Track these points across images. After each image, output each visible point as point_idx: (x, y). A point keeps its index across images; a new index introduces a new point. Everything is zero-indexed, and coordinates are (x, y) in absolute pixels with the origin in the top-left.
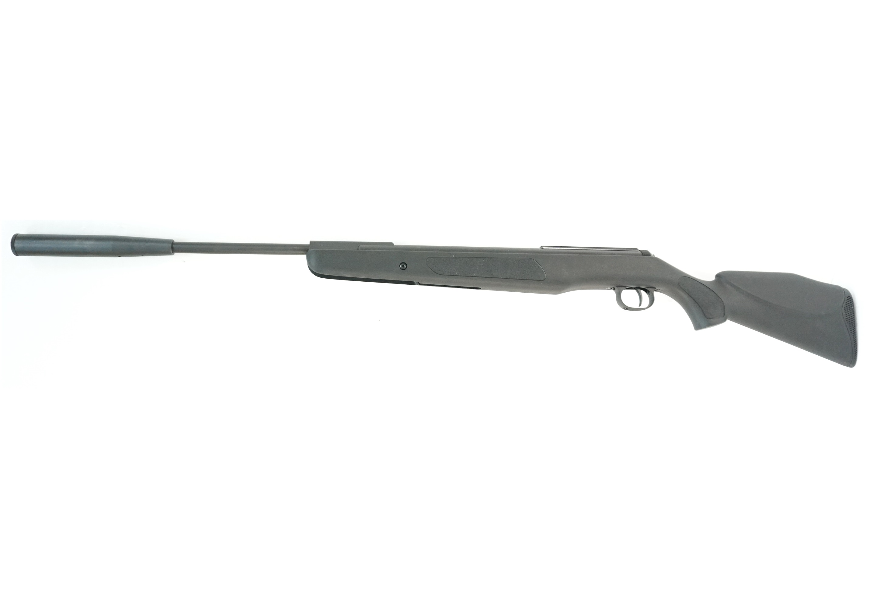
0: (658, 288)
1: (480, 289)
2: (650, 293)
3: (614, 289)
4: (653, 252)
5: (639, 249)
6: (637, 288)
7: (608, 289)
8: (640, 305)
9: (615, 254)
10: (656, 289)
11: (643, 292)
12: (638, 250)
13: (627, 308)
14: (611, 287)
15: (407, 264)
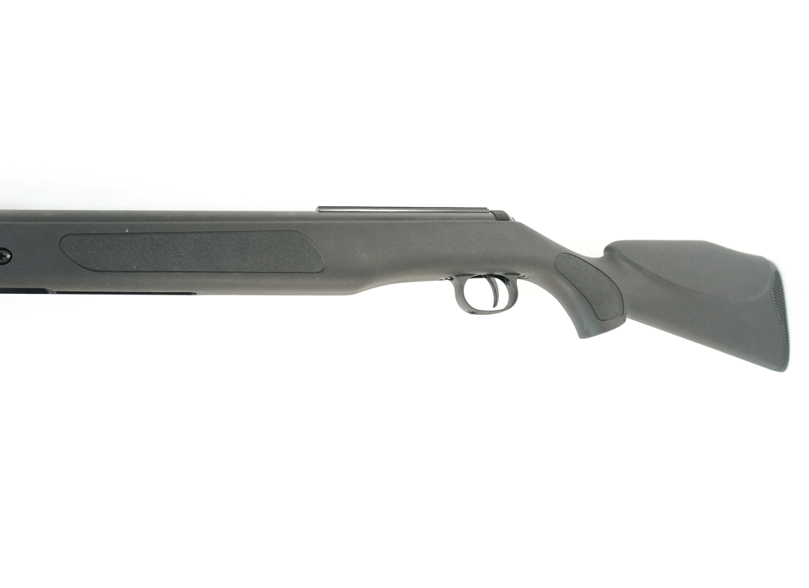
0: (522, 275)
1: (195, 294)
2: (509, 283)
3: (451, 279)
4: (511, 214)
5: (490, 210)
6: (489, 276)
7: (441, 280)
8: (495, 305)
9: (450, 218)
10: (520, 276)
11: (498, 281)
12: (488, 210)
13: (474, 311)
14: (447, 277)
15: (12, 253)
